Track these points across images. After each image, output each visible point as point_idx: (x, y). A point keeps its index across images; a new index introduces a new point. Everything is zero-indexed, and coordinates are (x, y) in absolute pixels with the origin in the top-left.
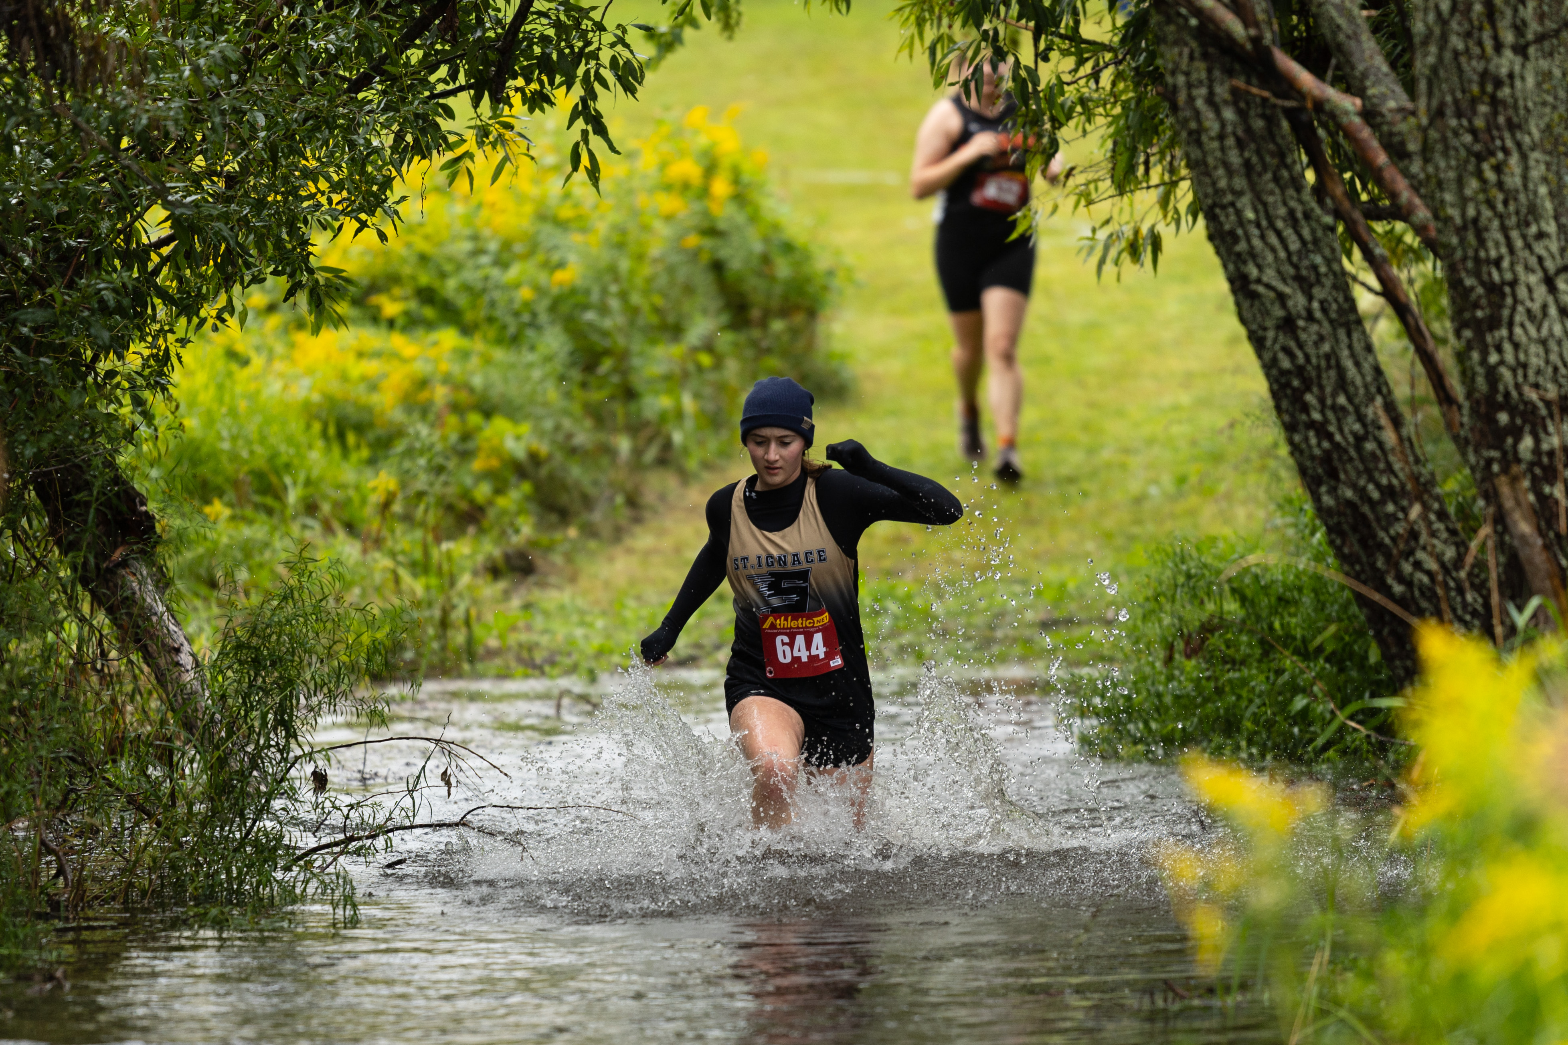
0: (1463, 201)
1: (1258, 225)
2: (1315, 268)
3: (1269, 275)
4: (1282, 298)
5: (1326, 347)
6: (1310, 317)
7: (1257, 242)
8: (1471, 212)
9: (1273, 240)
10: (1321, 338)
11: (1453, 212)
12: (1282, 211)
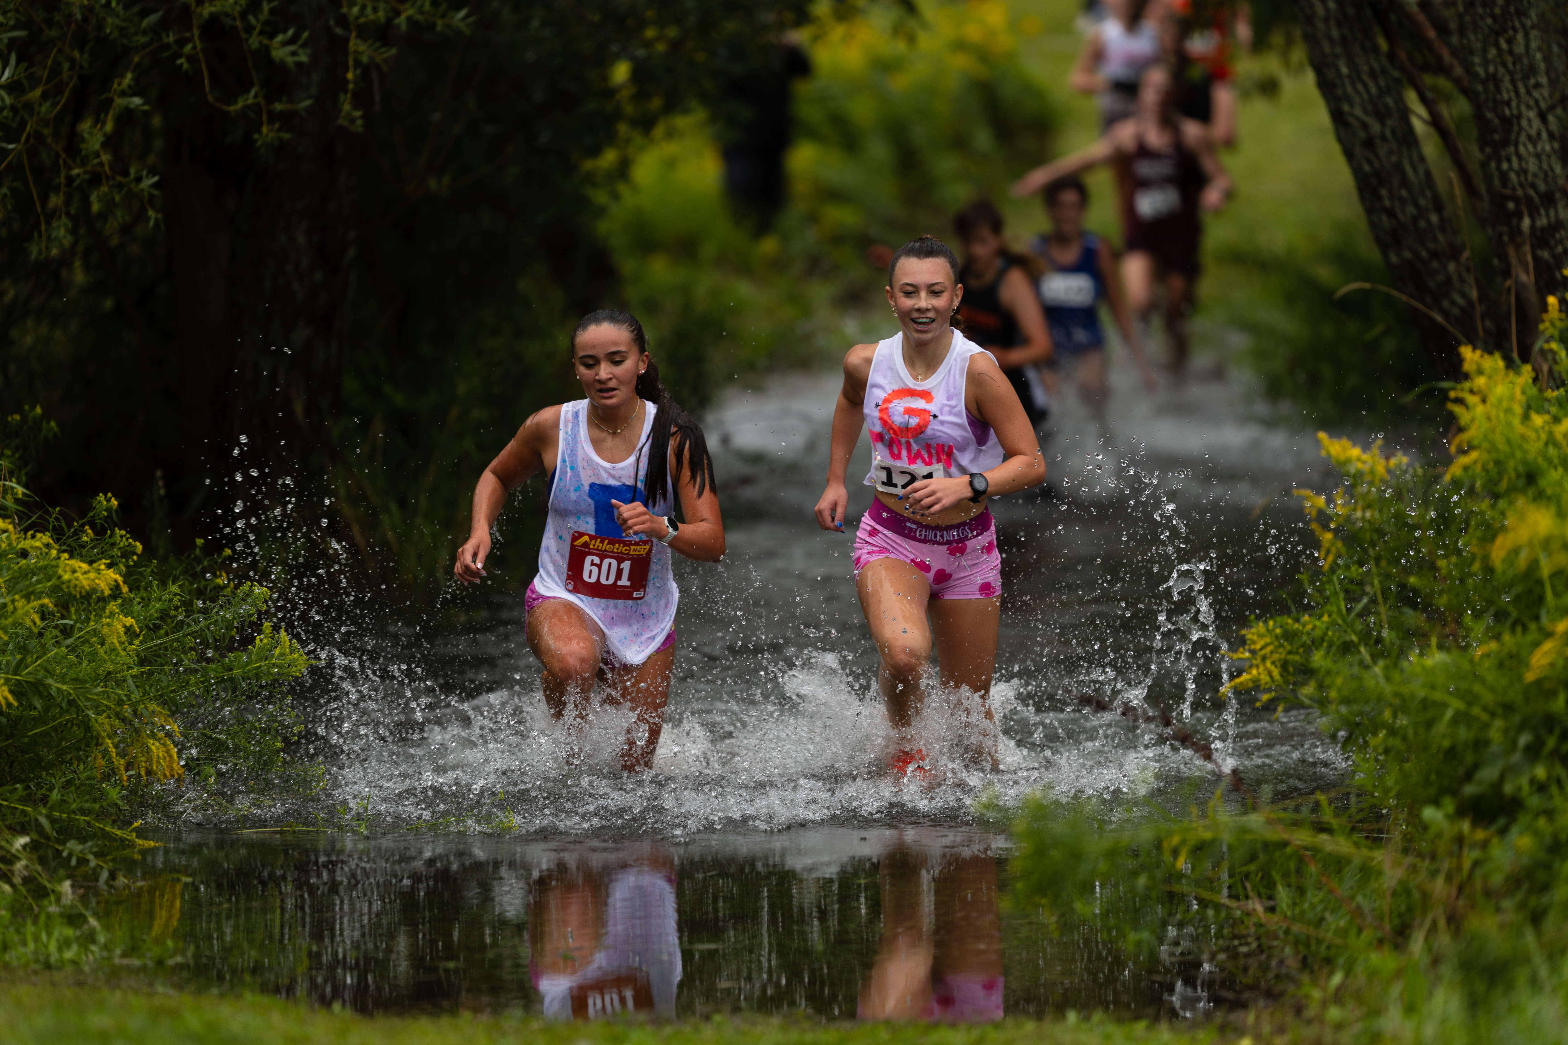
0: (1486, 62)
1: (1349, 77)
2: (1387, 106)
3: (1358, 111)
4: (1365, 126)
5: (1394, 158)
6: (1383, 138)
7: (1349, 90)
8: (1491, 69)
9: (1360, 87)
10: (1390, 153)
11: (1480, 70)
12: (1365, 68)
